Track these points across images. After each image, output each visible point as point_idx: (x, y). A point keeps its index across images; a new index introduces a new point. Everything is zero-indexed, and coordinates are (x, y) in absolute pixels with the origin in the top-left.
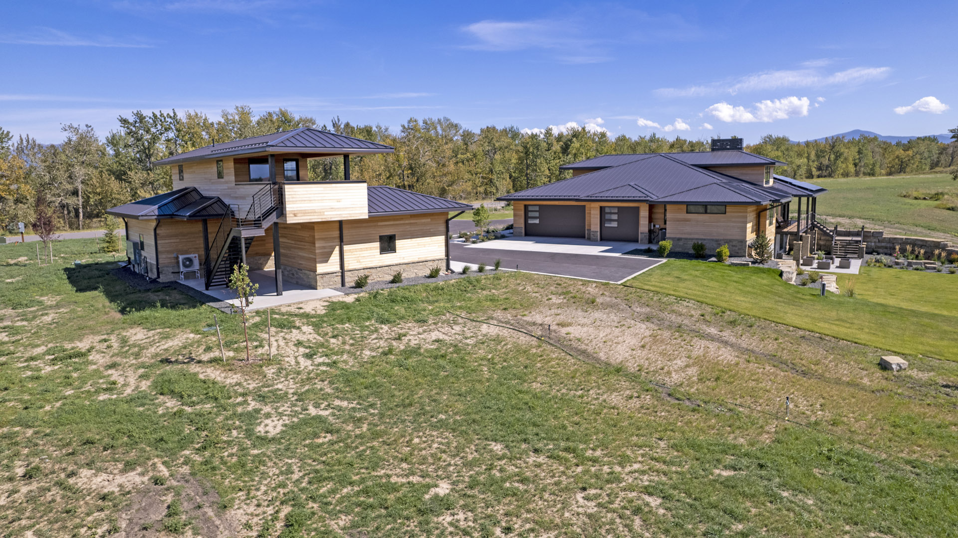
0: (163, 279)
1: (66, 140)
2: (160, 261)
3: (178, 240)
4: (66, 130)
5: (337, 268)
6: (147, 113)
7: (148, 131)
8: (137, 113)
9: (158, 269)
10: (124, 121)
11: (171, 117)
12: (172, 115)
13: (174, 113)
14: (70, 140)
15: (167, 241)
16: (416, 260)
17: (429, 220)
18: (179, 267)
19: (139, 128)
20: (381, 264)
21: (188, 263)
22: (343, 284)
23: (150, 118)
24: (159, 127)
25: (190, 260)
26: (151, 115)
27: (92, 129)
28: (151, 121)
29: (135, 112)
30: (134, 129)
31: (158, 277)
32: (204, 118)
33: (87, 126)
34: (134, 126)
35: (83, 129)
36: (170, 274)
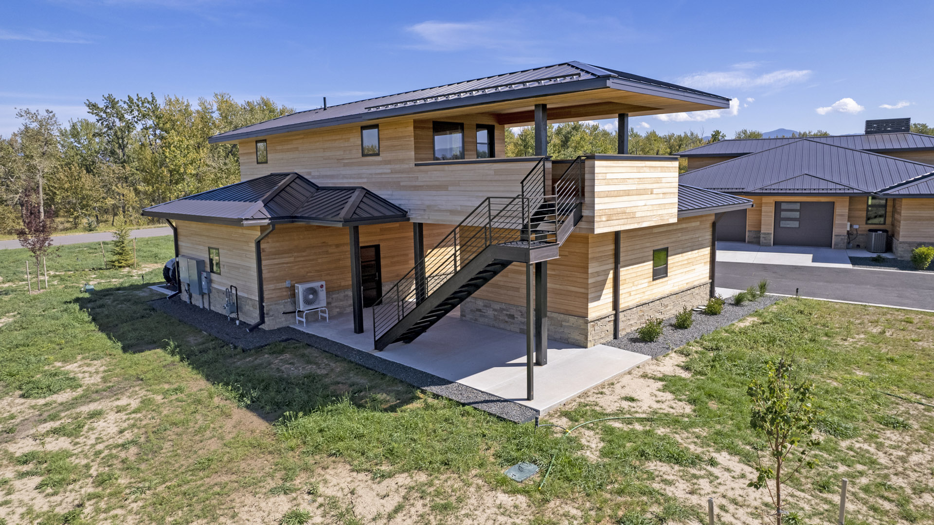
0: (269, 325)
1: (23, 128)
2: (266, 295)
3: (292, 259)
4: (22, 116)
5: (609, 310)
6: (121, 97)
7: (121, 119)
8: (110, 96)
9: (262, 308)
10: (93, 107)
11: (148, 102)
12: (150, 99)
13: (153, 98)
14: (27, 128)
15: (276, 261)
16: (686, 287)
17: (698, 223)
18: (294, 303)
19: (111, 115)
20: (652, 298)
21: (311, 297)
22: (616, 336)
23: (125, 102)
24: (136, 113)
25: (313, 291)
26: (126, 100)
27: (54, 115)
28: (126, 106)
29: (106, 96)
30: (104, 116)
31: (262, 321)
32: (186, 103)
33: (47, 111)
34: (105, 112)
35: (43, 114)
36: (281, 315)
